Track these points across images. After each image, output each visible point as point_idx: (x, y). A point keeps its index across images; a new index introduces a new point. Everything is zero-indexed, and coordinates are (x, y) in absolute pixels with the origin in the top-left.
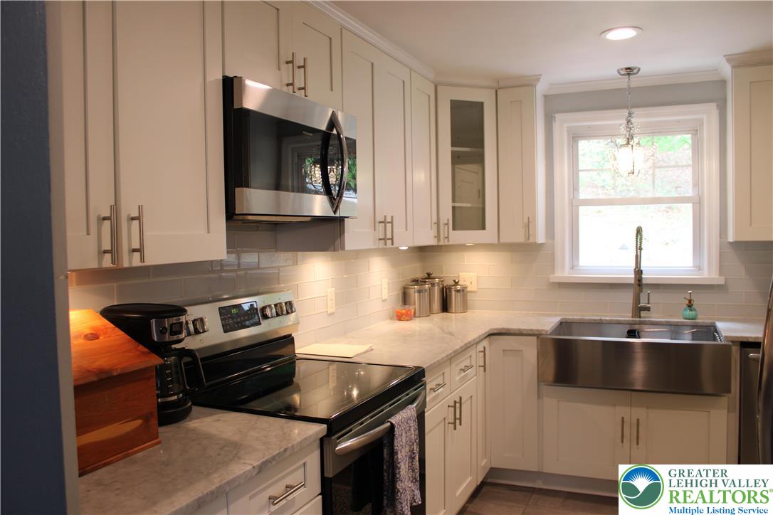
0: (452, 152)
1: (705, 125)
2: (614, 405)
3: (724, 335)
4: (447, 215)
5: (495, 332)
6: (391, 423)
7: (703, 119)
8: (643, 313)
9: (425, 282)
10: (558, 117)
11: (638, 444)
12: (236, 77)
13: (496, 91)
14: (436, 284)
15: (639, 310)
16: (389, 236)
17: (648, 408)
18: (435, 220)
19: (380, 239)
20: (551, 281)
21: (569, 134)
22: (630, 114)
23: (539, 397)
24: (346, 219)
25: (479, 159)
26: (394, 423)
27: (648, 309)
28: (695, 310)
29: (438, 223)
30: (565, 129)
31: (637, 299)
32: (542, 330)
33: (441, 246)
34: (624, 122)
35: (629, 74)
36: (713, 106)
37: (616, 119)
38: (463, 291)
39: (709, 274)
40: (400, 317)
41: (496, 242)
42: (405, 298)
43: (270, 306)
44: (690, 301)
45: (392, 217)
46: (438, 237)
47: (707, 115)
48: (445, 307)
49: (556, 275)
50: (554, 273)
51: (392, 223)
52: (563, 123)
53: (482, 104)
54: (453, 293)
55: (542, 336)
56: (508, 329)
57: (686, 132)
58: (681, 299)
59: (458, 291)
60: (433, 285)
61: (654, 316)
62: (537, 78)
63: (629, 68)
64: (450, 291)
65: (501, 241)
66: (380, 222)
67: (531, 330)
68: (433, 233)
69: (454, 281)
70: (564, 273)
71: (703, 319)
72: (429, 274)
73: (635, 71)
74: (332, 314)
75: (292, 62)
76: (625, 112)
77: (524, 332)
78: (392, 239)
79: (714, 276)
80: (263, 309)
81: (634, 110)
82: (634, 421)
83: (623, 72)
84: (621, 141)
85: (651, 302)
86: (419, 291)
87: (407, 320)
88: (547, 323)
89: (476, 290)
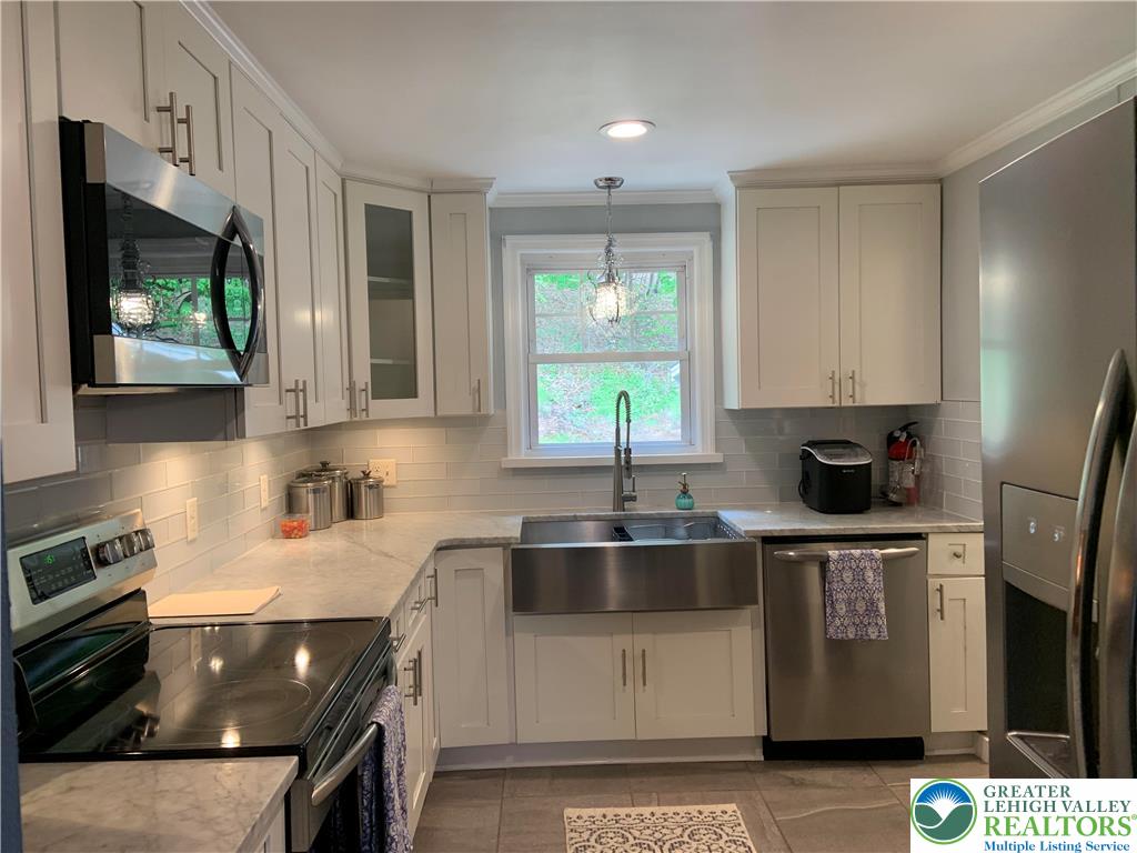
0: (369, 282)
1: (695, 259)
2: (612, 634)
3: (743, 529)
4: (363, 376)
5: (444, 545)
6: (378, 725)
7: (692, 252)
8: (627, 505)
9: (320, 476)
10: (510, 240)
11: (644, 684)
12: (88, 121)
13: (429, 197)
14: (337, 479)
15: (622, 500)
16: (302, 413)
17: (654, 633)
18: (347, 385)
19: (288, 418)
20: (503, 466)
21: (522, 263)
22: (610, 241)
23: (507, 634)
24: (246, 388)
25: (408, 293)
26: (382, 723)
27: (633, 499)
28: (690, 497)
29: (351, 388)
30: (519, 259)
31: (619, 486)
32: (510, 538)
33: (355, 422)
34: (603, 251)
35: (609, 187)
36: (705, 237)
37: (591, 247)
38: (377, 487)
39: (702, 449)
40: (288, 534)
41: (432, 414)
42: (291, 503)
43: (111, 542)
44: (685, 486)
45: (305, 382)
46: (352, 409)
47: (697, 246)
48: (351, 512)
49: (510, 458)
50: (506, 456)
51: (304, 390)
52: (517, 249)
53: (410, 213)
54: (363, 489)
55: (512, 547)
56: (463, 540)
57: (669, 268)
58: (673, 483)
59: (371, 487)
60: (333, 478)
61: (641, 508)
62: (489, 183)
63: (610, 179)
64: (359, 488)
65: (439, 414)
66: (288, 391)
67: (496, 538)
68: (345, 404)
69: (364, 472)
70: (519, 456)
71: (702, 507)
72: (324, 464)
73: (618, 183)
74: (194, 541)
75: (169, 109)
76: (604, 239)
77: (486, 542)
78: (305, 416)
79: (709, 453)
80: (98, 548)
81: (615, 236)
82: (638, 653)
83: (601, 184)
84: (599, 277)
85: (636, 489)
86: (315, 491)
87: (300, 537)
88: (511, 528)
89: (394, 483)
